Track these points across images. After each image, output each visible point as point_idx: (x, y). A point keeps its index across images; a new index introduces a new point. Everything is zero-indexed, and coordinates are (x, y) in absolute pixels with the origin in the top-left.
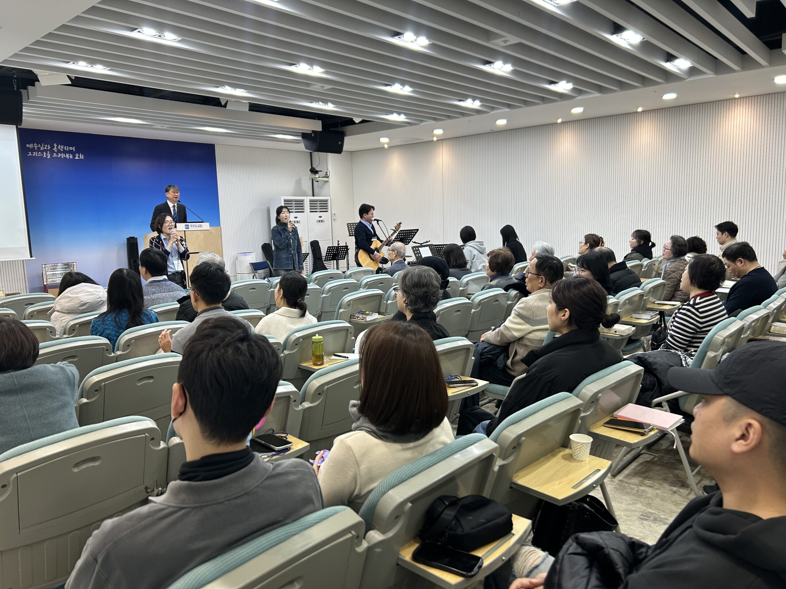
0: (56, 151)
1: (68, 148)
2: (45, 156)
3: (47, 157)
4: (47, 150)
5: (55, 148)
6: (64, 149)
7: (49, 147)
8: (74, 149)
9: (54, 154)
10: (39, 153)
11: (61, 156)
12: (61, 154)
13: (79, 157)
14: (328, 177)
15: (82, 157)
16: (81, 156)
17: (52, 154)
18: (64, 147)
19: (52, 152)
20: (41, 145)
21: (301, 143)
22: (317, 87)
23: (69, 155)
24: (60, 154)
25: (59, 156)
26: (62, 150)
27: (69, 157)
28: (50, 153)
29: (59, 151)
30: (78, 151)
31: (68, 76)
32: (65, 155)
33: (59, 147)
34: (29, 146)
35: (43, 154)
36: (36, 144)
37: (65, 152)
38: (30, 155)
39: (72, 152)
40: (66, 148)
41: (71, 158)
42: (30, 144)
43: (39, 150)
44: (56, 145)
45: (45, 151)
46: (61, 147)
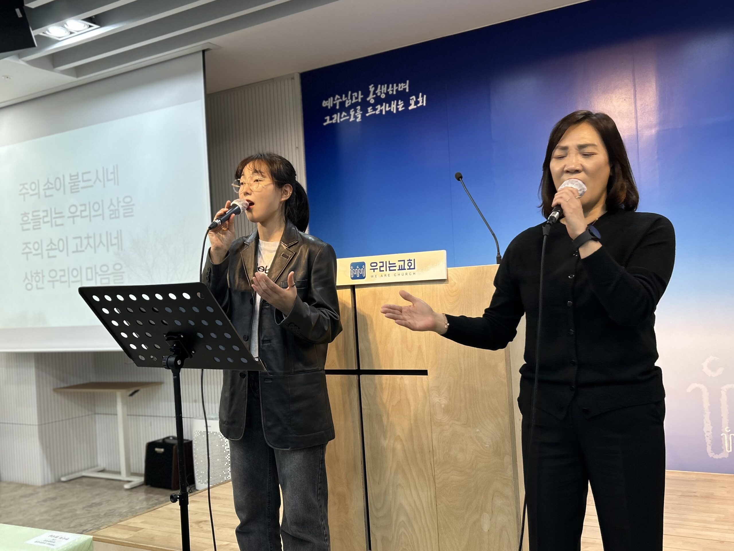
0: (372, 101)
1: (395, 88)
2: (352, 119)
3: (355, 120)
4: (357, 104)
5: (371, 96)
6: (387, 94)
7: (360, 96)
8: (407, 87)
9: (370, 109)
10: (344, 114)
11: (381, 111)
12: (382, 106)
13: (417, 103)
15: (422, 101)
16: (420, 99)
17: (364, 111)
18: (388, 88)
19: (365, 105)
20: (347, 96)
23: (397, 105)
24: (379, 107)
25: (377, 112)
26: (383, 96)
27: (397, 109)
28: (361, 110)
29: (379, 101)
30: (414, 91)
32: (390, 106)
33: (378, 90)
34: (325, 104)
35: (349, 115)
36: (337, 96)
37: (389, 99)
38: (328, 122)
39: (403, 96)
40: (393, 90)
41: (400, 109)
42: (327, 100)
43: (343, 108)
44: (372, 89)
45: (354, 106)
46: (382, 91)
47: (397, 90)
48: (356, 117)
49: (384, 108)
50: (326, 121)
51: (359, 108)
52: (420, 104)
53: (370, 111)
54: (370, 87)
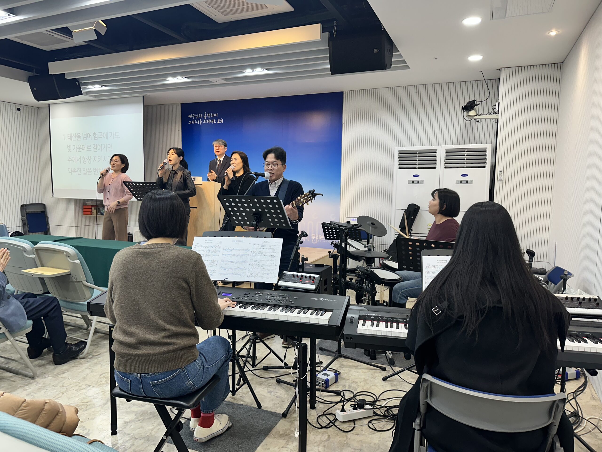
0: (205, 118)
2: (198, 123)
3: (199, 124)
4: (200, 118)
5: (205, 116)
6: (210, 116)
7: (202, 116)
8: (217, 115)
10: (196, 121)
11: (208, 122)
13: (220, 121)
14: (496, 113)
16: (221, 120)
18: (211, 114)
19: (203, 119)
20: (197, 115)
23: (214, 121)
24: (207, 120)
25: (207, 122)
26: (209, 117)
28: (202, 121)
29: (208, 118)
30: (219, 117)
32: (211, 121)
33: (208, 115)
34: (189, 116)
36: (193, 114)
37: (211, 118)
38: (190, 123)
39: (216, 118)
40: (212, 115)
41: (215, 123)
42: (190, 115)
43: (195, 119)
44: (205, 114)
45: (199, 119)
46: (209, 115)
47: (214, 116)
48: (200, 123)
49: (209, 121)
50: (189, 122)
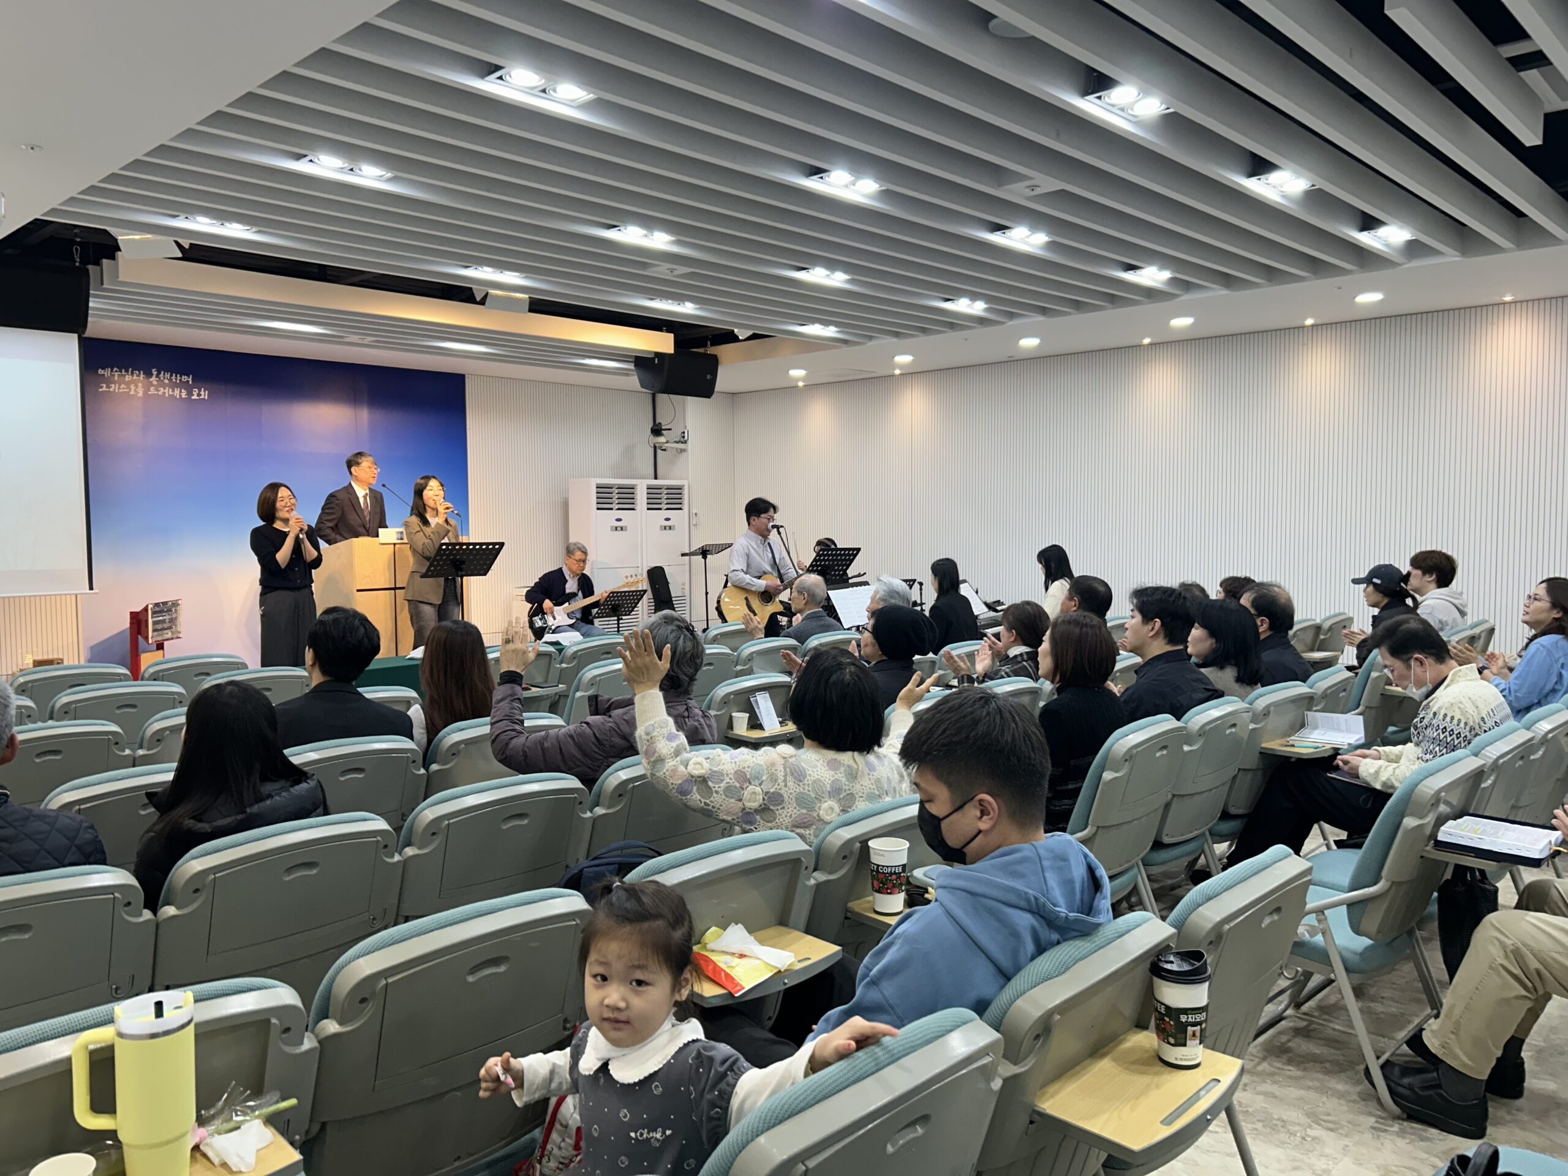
0: (155, 383)
1: (179, 378)
2: (132, 393)
4: (138, 381)
5: (153, 378)
6: (170, 380)
7: (143, 375)
8: (190, 380)
9: (152, 389)
10: (123, 386)
11: (164, 393)
12: (164, 389)
13: (199, 395)
14: (685, 442)
15: (204, 395)
16: (202, 393)
17: (147, 389)
18: (171, 376)
19: (147, 384)
20: (127, 371)
21: (633, 375)
22: (662, 270)
23: (181, 392)
25: (160, 393)
26: (166, 381)
27: (180, 396)
28: (143, 387)
29: (162, 384)
30: (197, 385)
31: (177, 243)
32: (173, 391)
33: (162, 375)
34: (103, 373)
35: (130, 389)
36: (115, 369)
37: (172, 385)
38: (105, 389)
39: (186, 386)
40: (176, 378)
41: (183, 396)
42: (103, 368)
43: (122, 380)
44: (155, 373)
45: (134, 382)
46: (166, 376)
47: (180, 380)
48: (136, 392)
49: (167, 391)
50: (102, 387)
51: (140, 385)
52: (202, 397)
53: (152, 391)
54: (153, 370)
